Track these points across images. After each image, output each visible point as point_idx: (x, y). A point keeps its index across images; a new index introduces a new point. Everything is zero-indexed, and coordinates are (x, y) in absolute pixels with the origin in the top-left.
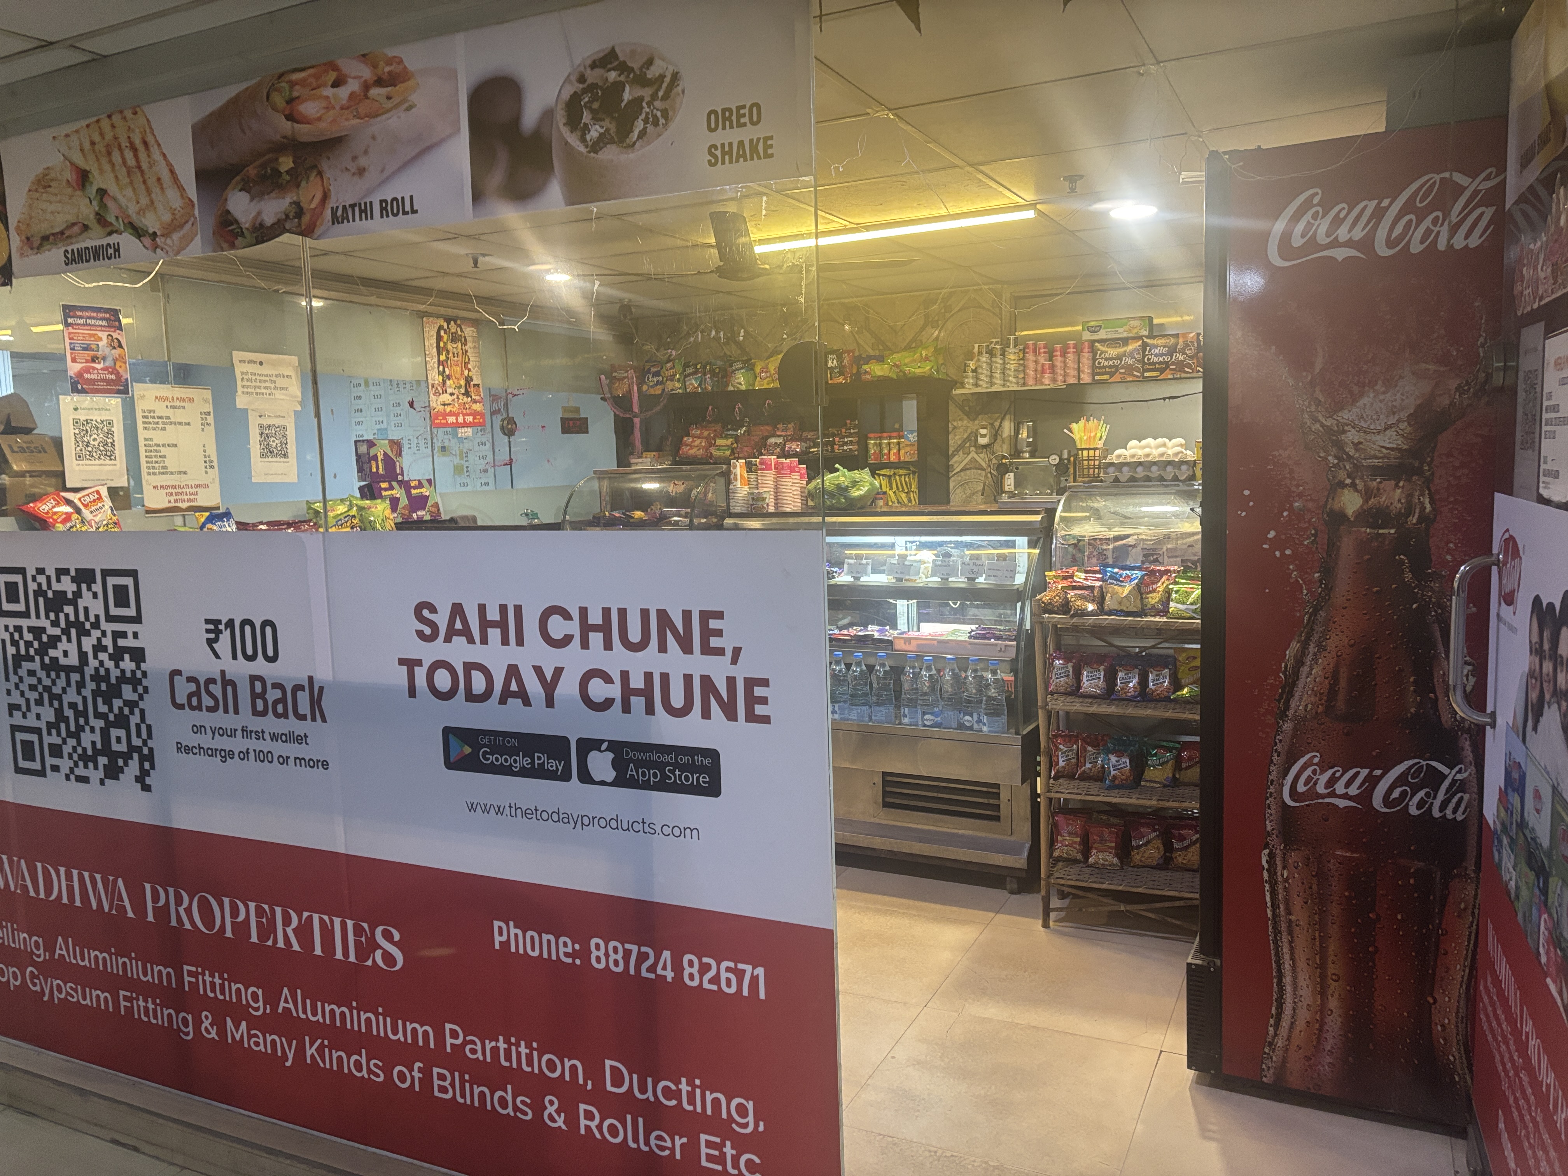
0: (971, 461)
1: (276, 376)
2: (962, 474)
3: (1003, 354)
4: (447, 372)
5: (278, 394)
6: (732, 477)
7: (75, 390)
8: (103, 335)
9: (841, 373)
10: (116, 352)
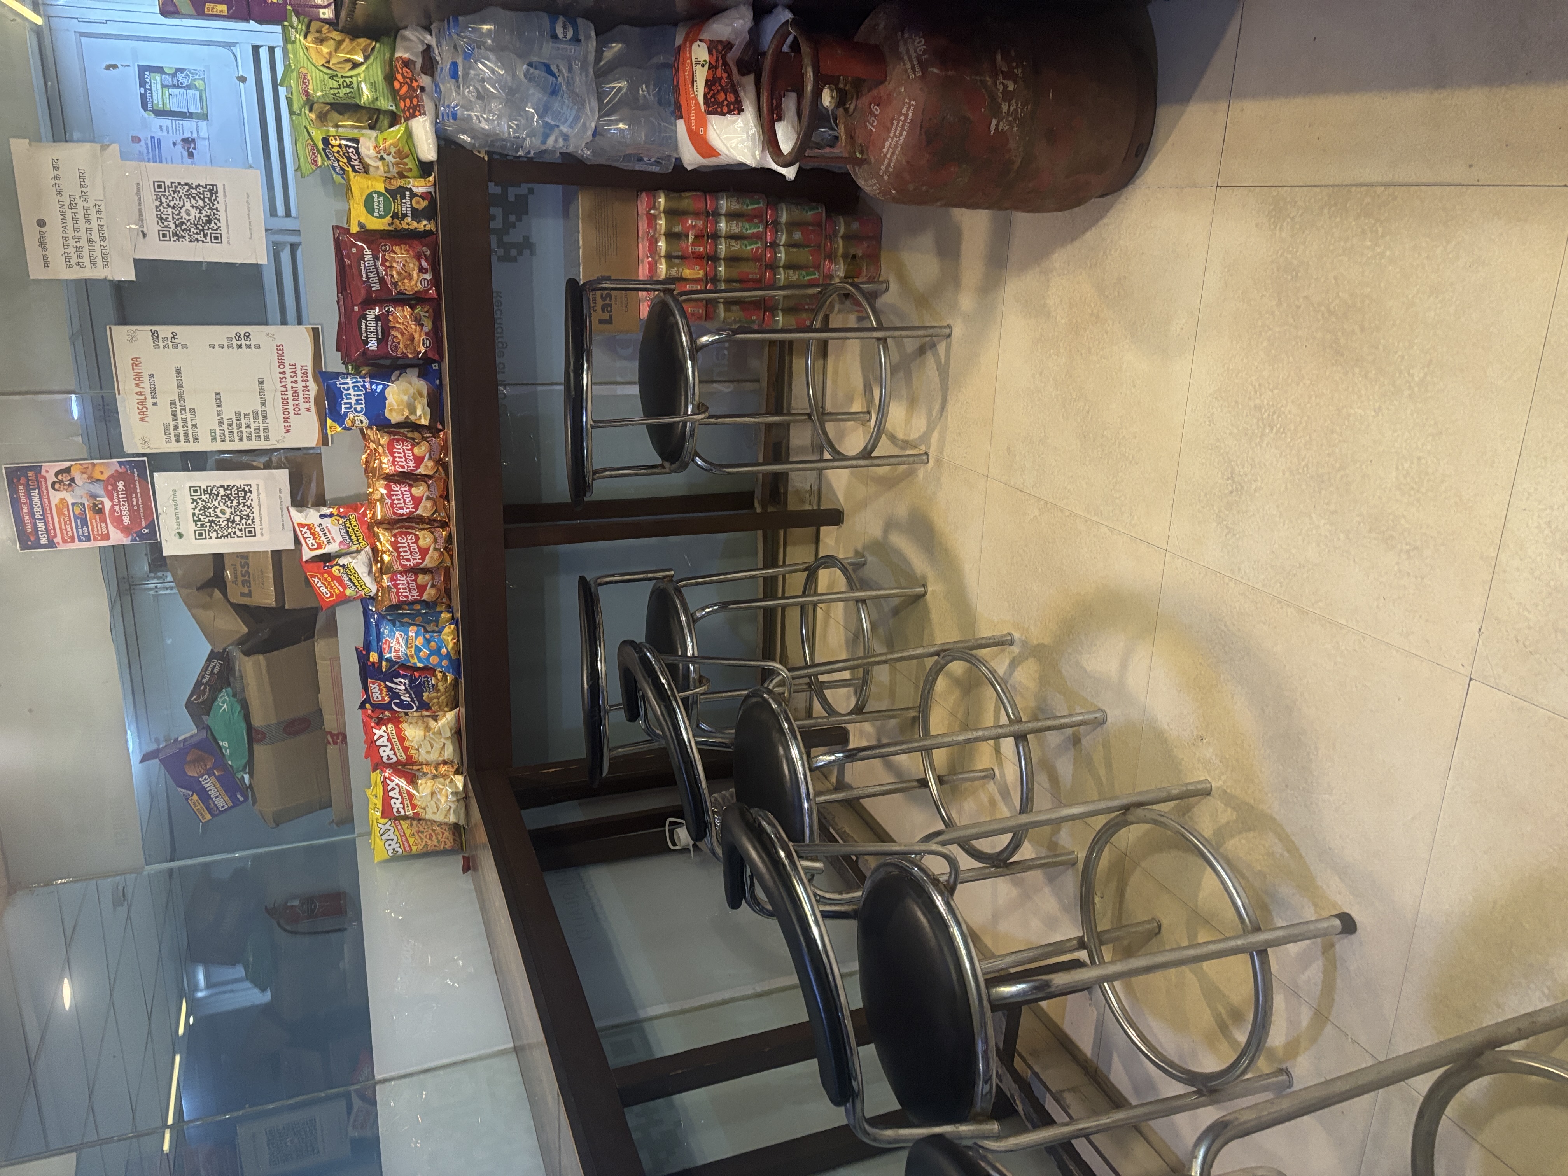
1: (60, 193)
5: (95, 193)
7: (152, 534)
8: (55, 497)
10: (79, 479)
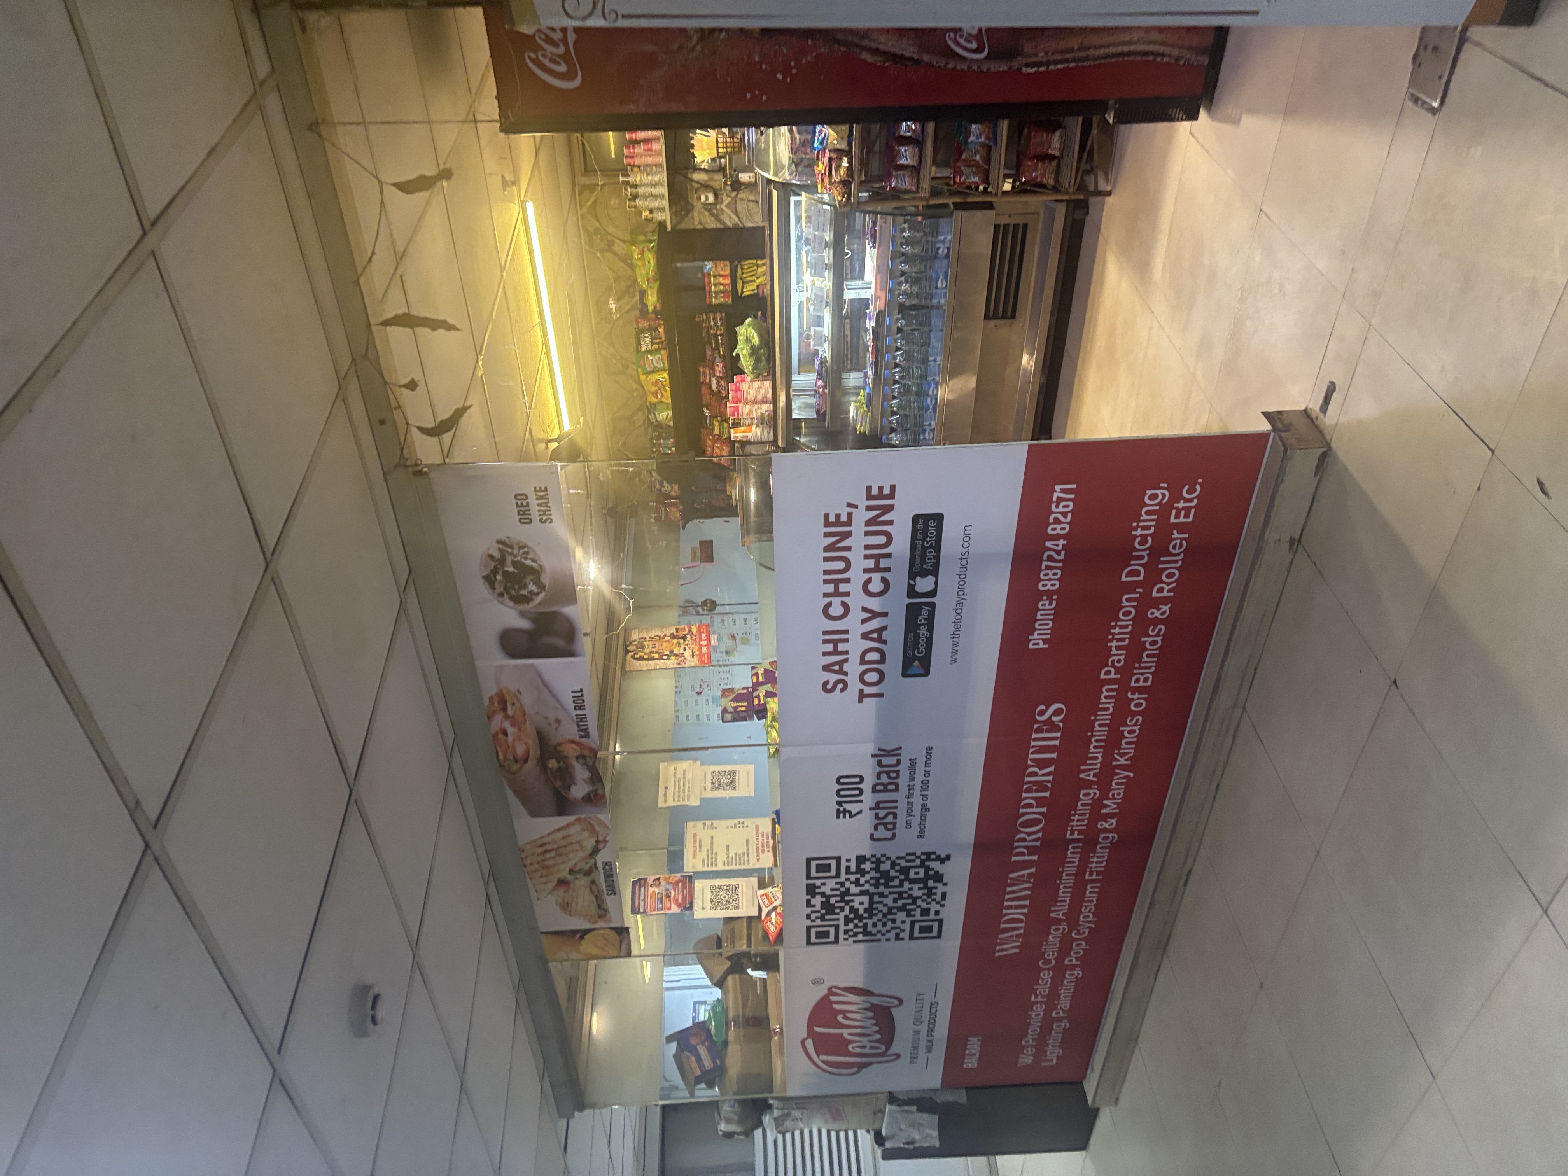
0: (729, 208)
1: (675, 777)
2: (740, 215)
3: (636, 186)
4: (667, 653)
5: (689, 776)
6: (745, 439)
7: (690, 908)
8: (651, 890)
9: (656, 330)
10: (663, 882)
